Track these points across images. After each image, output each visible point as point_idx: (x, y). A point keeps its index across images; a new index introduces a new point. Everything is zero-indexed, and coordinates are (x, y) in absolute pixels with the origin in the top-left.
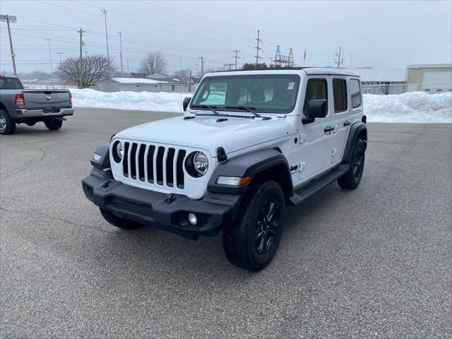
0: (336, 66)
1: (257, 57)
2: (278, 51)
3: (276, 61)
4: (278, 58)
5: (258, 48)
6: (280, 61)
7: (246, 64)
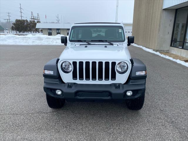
0: (57, 22)
1: (21, 16)
2: (32, 14)
3: (32, 19)
4: (32, 18)
5: (21, 12)
6: (33, 19)
7: (17, 20)
